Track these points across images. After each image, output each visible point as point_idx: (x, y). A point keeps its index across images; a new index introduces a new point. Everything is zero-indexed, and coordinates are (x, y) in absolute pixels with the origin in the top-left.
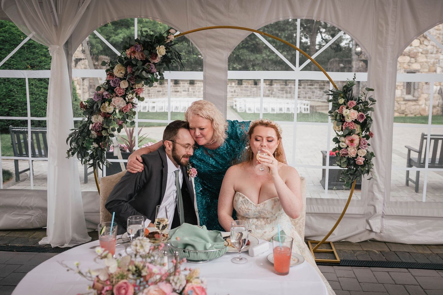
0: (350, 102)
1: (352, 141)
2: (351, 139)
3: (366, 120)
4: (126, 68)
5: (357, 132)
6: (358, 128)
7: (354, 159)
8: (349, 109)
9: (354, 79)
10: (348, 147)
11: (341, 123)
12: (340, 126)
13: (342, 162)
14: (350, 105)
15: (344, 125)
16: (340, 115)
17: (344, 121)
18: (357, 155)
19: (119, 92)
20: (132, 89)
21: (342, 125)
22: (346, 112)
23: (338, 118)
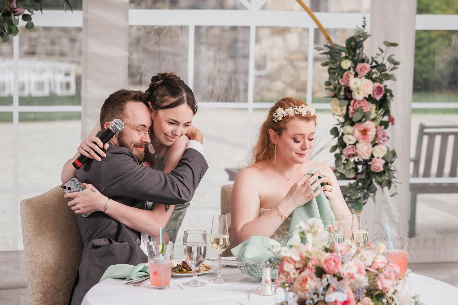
0: (360, 65)
1: (364, 132)
2: (362, 129)
3: (385, 96)
5: (372, 117)
6: (372, 110)
7: (366, 163)
8: (360, 78)
9: (364, 26)
10: (357, 142)
11: (346, 102)
12: (345, 108)
13: (347, 169)
14: (361, 70)
15: (352, 104)
16: (345, 89)
17: (352, 99)
18: (372, 156)
21: (349, 105)
22: (354, 83)
23: (342, 93)
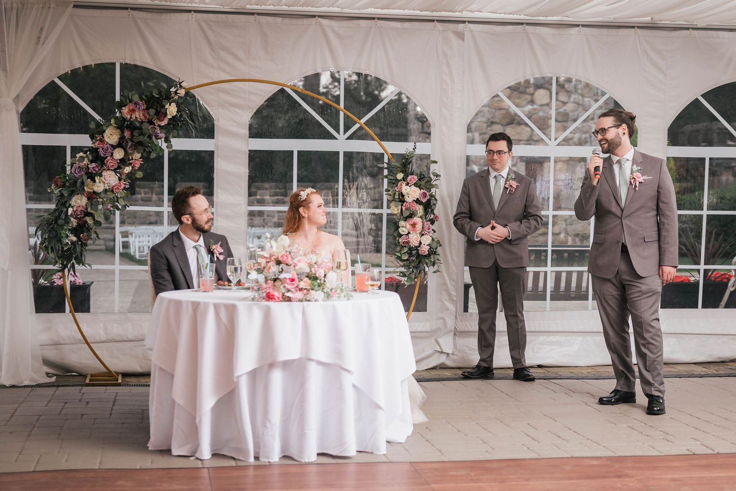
0: (410, 177)
1: (414, 225)
2: (412, 223)
3: (429, 201)
4: (123, 132)
5: (419, 215)
6: (420, 210)
7: (416, 248)
8: (410, 186)
9: (414, 149)
10: (409, 233)
11: (400, 203)
12: (400, 207)
13: (403, 252)
14: (410, 180)
15: (404, 205)
16: (399, 194)
17: (404, 201)
18: (420, 243)
19: (112, 164)
20: (129, 160)
21: (402, 205)
22: (405, 189)
23: (397, 197)
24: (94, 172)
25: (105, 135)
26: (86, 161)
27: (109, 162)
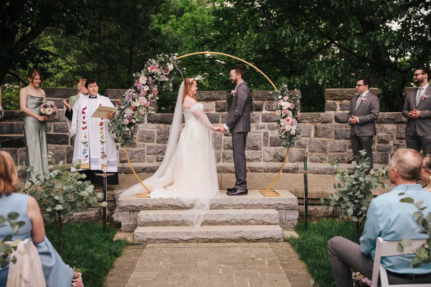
0: (285, 97)
2: (287, 120)
3: (295, 109)
4: (148, 78)
5: (290, 116)
6: (290, 113)
7: (289, 132)
8: (285, 102)
10: (285, 125)
11: (281, 110)
12: (280, 112)
13: (282, 134)
14: (285, 99)
17: (282, 109)
18: (291, 129)
19: (143, 93)
20: (151, 91)
22: (282, 103)
23: (279, 107)
24: (135, 97)
25: (139, 79)
26: (132, 93)
27: (142, 93)
